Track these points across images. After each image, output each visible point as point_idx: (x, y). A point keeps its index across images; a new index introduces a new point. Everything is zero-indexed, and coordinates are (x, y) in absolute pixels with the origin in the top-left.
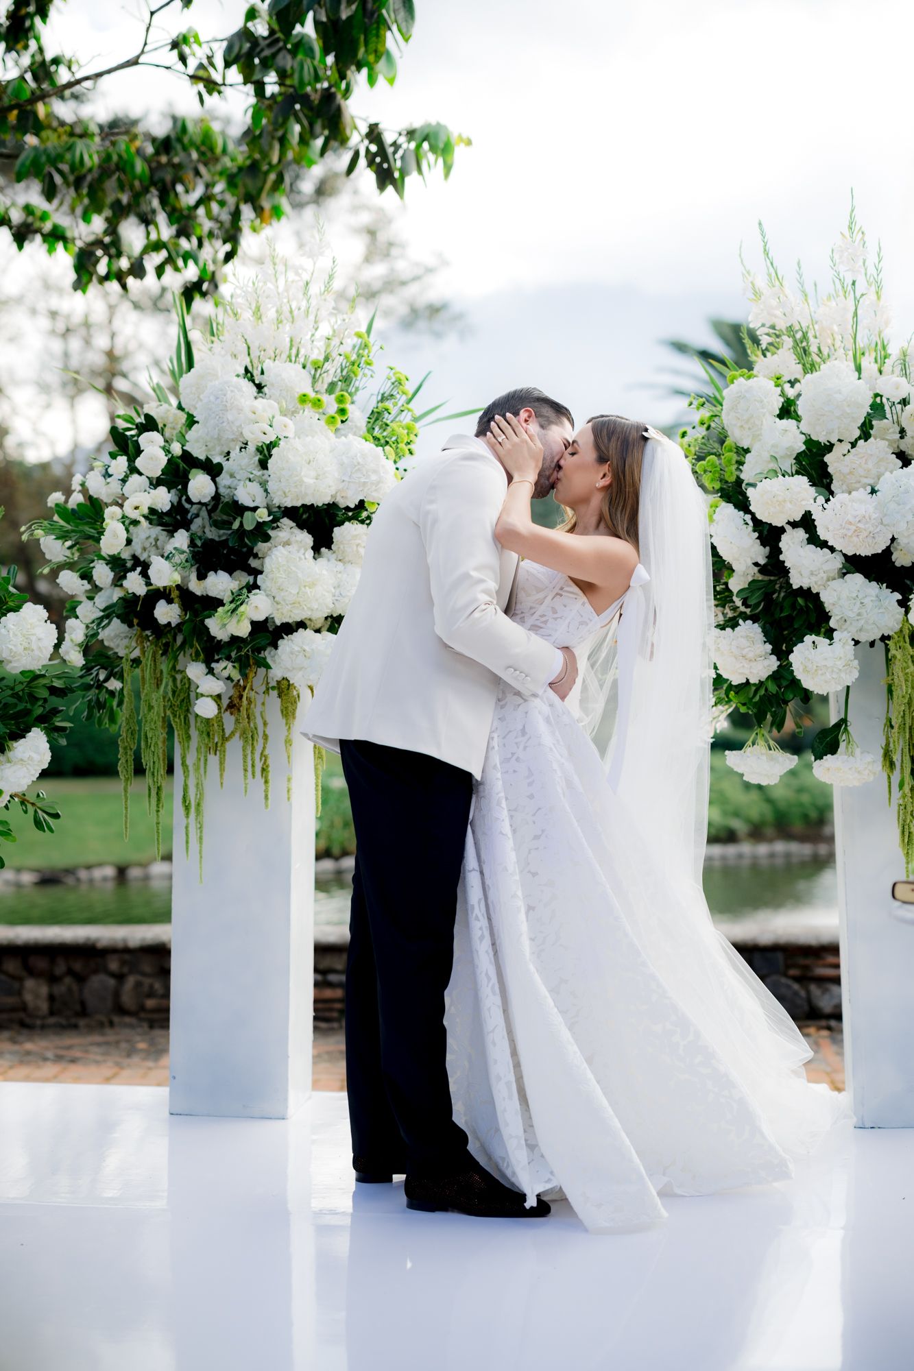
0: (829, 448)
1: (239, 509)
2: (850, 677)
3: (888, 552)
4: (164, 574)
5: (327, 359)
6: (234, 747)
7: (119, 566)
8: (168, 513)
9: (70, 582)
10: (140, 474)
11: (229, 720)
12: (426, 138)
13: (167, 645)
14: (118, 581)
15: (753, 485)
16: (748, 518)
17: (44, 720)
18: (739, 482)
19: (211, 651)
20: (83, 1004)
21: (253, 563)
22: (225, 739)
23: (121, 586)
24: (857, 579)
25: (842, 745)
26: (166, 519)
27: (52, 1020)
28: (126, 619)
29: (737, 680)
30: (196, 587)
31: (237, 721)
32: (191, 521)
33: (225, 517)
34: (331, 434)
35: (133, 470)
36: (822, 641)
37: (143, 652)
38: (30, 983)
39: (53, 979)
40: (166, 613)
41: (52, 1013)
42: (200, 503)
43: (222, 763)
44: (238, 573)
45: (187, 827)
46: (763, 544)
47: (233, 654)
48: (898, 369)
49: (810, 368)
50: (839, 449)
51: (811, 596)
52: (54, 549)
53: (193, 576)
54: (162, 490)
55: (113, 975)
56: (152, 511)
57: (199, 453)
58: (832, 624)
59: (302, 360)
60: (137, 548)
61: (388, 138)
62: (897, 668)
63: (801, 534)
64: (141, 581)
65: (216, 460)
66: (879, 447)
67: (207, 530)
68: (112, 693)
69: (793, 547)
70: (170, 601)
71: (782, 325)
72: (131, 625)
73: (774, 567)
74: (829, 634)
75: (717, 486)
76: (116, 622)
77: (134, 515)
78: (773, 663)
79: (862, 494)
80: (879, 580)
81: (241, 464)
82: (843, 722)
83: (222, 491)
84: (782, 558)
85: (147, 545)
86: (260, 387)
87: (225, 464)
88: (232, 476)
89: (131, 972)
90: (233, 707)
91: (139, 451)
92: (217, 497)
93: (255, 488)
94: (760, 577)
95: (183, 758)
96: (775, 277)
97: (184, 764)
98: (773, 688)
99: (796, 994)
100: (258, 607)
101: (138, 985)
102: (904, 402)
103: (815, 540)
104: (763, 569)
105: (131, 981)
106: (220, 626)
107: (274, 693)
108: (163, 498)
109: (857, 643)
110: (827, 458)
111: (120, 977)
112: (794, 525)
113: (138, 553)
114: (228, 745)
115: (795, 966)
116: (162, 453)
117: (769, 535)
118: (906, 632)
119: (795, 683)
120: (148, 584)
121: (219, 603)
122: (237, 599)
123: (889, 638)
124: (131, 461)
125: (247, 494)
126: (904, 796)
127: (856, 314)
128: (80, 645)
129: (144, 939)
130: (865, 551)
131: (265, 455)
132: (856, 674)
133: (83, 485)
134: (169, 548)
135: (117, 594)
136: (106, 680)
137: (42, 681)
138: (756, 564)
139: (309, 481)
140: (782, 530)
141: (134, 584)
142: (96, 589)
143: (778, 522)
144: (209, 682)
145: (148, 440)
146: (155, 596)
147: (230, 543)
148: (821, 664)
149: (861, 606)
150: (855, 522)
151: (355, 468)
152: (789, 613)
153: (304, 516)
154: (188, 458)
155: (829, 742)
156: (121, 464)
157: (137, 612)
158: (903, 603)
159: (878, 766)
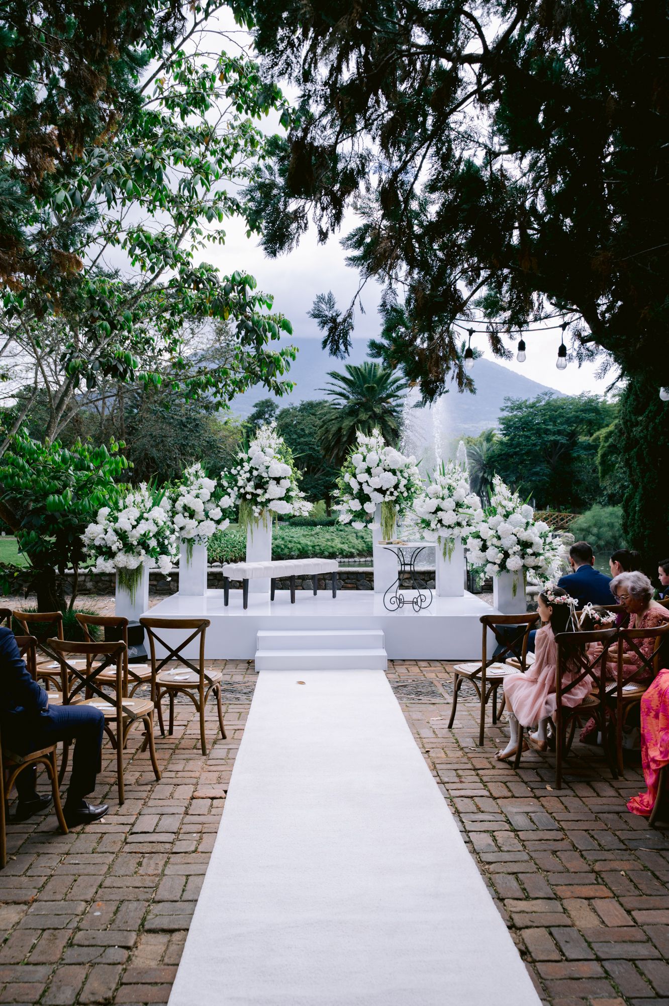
0: (371, 468)
1: (262, 477)
2: (374, 510)
3: (381, 487)
4: (250, 488)
6: (261, 522)
7: (240, 488)
9: (229, 490)
11: (259, 517)
13: (248, 502)
14: (239, 490)
16: (357, 480)
19: (256, 503)
21: (266, 488)
22: (258, 520)
24: (376, 492)
25: (373, 522)
29: (354, 510)
30: (255, 492)
31: (261, 517)
32: (253, 480)
33: (260, 479)
36: (369, 503)
37: (244, 504)
40: (249, 497)
42: (255, 476)
43: (257, 525)
44: (263, 489)
45: (249, 534)
47: (261, 505)
49: (369, 450)
50: (373, 468)
51: (368, 495)
53: (254, 490)
56: (246, 477)
57: (254, 467)
58: (371, 500)
62: (382, 508)
63: (366, 484)
65: (257, 467)
66: (380, 468)
67: (256, 481)
69: (365, 486)
70: (249, 494)
72: (242, 499)
73: (361, 490)
74: (371, 502)
76: (239, 498)
77: (243, 479)
78: (361, 507)
79: (377, 477)
80: (380, 492)
81: (263, 469)
82: (373, 518)
83: (259, 474)
84: (362, 488)
85: (245, 484)
86: (264, 453)
87: (260, 469)
88: (261, 471)
90: (260, 514)
91: (243, 466)
93: (266, 474)
95: (251, 523)
98: (361, 511)
100: (267, 496)
102: (385, 460)
103: (368, 485)
104: (359, 490)
106: (259, 499)
107: (268, 512)
108: (248, 475)
109: (375, 503)
110: (371, 470)
112: (365, 482)
113: (243, 485)
116: (249, 467)
117: (360, 484)
118: (384, 502)
119: (365, 510)
120: (245, 491)
121: (259, 495)
122: (263, 494)
123: (381, 503)
125: (264, 475)
130: (376, 488)
131: (267, 467)
132: (376, 509)
134: (249, 484)
135: (239, 493)
139: (276, 473)
141: (242, 491)
143: (362, 481)
144: (256, 510)
145: (245, 464)
146: (247, 493)
147: (261, 484)
148: (369, 507)
149: (377, 497)
150: (376, 482)
151: (285, 470)
152: (364, 498)
153: (275, 479)
154: (252, 468)
155: (370, 521)
156: (239, 468)
157: (242, 496)
158: (384, 497)
159: (379, 525)
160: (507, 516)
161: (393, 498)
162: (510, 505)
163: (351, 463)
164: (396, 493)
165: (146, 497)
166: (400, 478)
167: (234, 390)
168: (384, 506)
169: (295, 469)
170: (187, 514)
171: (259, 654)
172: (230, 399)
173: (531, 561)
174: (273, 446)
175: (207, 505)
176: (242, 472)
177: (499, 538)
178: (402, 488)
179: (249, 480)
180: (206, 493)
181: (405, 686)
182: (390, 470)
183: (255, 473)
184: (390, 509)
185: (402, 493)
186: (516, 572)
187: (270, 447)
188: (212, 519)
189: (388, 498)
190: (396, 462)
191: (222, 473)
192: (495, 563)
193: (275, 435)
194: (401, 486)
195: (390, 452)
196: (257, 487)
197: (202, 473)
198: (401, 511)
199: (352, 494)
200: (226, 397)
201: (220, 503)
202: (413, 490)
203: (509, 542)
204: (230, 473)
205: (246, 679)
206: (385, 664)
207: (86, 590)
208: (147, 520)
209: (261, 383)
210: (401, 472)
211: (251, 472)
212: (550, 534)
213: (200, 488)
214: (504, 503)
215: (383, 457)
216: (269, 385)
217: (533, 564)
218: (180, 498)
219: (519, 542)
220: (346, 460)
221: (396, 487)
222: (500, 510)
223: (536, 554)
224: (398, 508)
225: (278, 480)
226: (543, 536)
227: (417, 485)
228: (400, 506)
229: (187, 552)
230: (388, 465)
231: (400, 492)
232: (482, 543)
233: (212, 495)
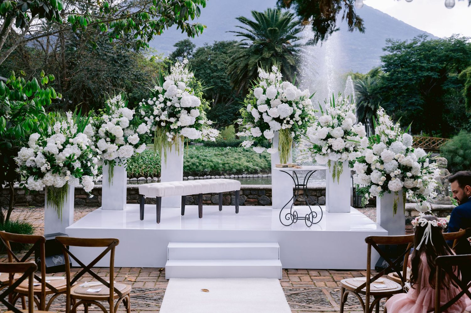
0: (271, 100)
1: (175, 107)
2: (273, 136)
3: (279, 117)
4: (163, 117)
6: (173, 147)
7: (155, 116)
9: (146, 119)
11: (172, 142)
12: (198, 27)
13: (162, 129)
14: (155, 118)
15: (259, 105)
16: (258, 110)
18: (256, 105)
19: (170, 130)
21: (178, 116)
22: (172, 145)
24: (274, 121)
25: (272, 147)
29: (255, 136)
30: (168, 120)
31: (174, 142)
32: (167, 109)
33: (173, 109)
34: (190, 95)
35: (157, 100)
36: (268, 130)
37: (159, 130)
40: (163, 124)
42: (169, 106)
43: (171, 149)
44: (176, 118)
45: (165, 159)
47: (174, 131)
49: (269, 84)
50: (272, 100)
51: (266, 123)
53: (168, 118)
56: (162, 108)
58: (270, 128)
63: (266, 114)
65: (171, 98)
66: (278, 100)
67: (170, 111)
69: (264, 116)
70: (163, 122)
72: (157, 126)
73: (261, 119)
74: (270, 129)
75: (253, 105)
76: (154, 125)
77: (159, 108)
78: (261, 134)
79: (275, 108)
80: (278, 121)
82: (272, 143)
83: (172, 104)
86: (177, 86)
87: (172, 100)
88: (174, 101)
90: (173, 139)
91: (158, 97)
93: (178, 104)
97: (164, 149)
98: (261, 138)
99: (268, 199)
100: (179, 124)
102: (283, 93)
103: (268, 115)
104: (260, 119)
106: (172, 127)
107: (180, 137)
108: (163, 105)
109: (274, 131)
110: (270, 102)
112: (265, 112)
115: (267, 193)
116: (163, 98)
117: (261, 114)
118: (282, 130)
119: (264, 137)
120: (160, 119)
121: (172, 123)
122: (176, 122)
123: (279, 130)
125: (177, 105)
126: (281, 155)
128: (149, 129)
130: (275, 117)
131: (180, 99)
134: (164, 113)
135: (154, 120)
137: (145, 136)
139: (188, 103)
140: (263, 113)
141: (157, 119)
142: (151, 120)
144: (170, 136)
145: (160, 96)
146: (161, 121)
147: (174, 113)
148: (268, 134)
149: (275, 125)
150: (274, 112)
151: (194, 101)
152: (264, 126)
153: (186, 109)
154: (166, 99)
155: (269, 146)
156: (155, 99)
157: (158, 124)
158: (281, 125)
159: (277, 150)
160: (389, 143)
161: (289, 126)
162: (392, 134)
163: (252, 95)
164: (292, 122)
165: (72, 125)
166: (296, 108)
167: (152, 32)
168: (281, 133)
169: (204, 100)
170: (108, 139)
171: (169, 264)
172: (149, 40)
173: (410, 183)
174: (185, 80)
175: (126, 131)
176: (157, 103)
177: (382, 162)
178: (297, 117)
179: (163, 110)
180: (125, 121)
181: (297, 294)
182: (287, 102)
183: (169, 104)
184: (287, 136)
185: (297, 122)
186: (396, 193)
187: (182, 81)
188: (130, 144)
189: (285, 126)
190: (291, 94)
191: (140, 103)
192: (378, 185)
193: (186, 70)
194: (297, 116)
195: (287, 86)
196: (170, 115)
197: (122, 103)
198: (296, 138)
199: (253, 122)
200: (146, 37)
201: (138, 130)
202: (306, 119)
203: (390, 166)
204: (147, 103)
205: (157, 286)
206: (280, 273)
207: (25, 202)
208: (72, 144)
209: (175, 26)
210: (297, 103)
211: (165, 102)
212: (428, 159)
213: (121, 116)
214: (388, 131)
215: (280, 91)
216: (182, 28)
217: (412, 186)
218: (103, 125)
219: (400, 166)
220: (248, 93)
221: (292, 116)
222: (383, 138)
223: (415, 177)
224: (293, 135)
225: (188, 110)
226: (422, 161)
227: (311, 115)
228: (295, 133)
229: (109, 173)
230: (285, 98)
231: (296, 121)
232: (367, 166)
233: (131, 122)
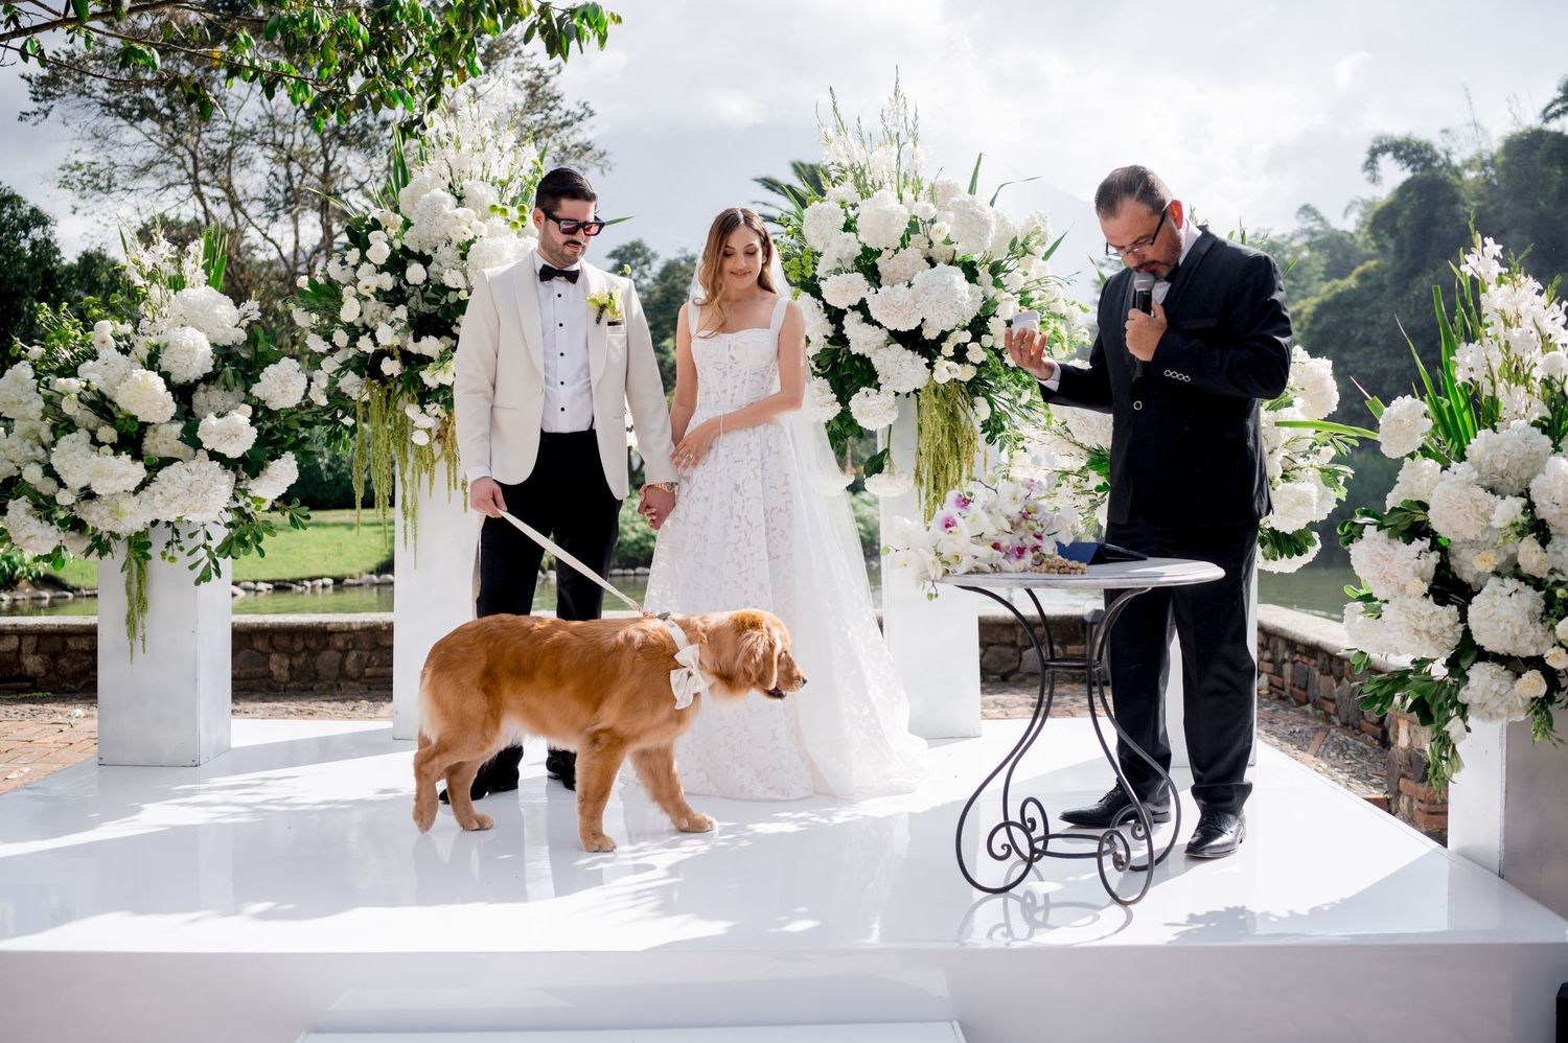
0: (879, 253)
1: (444, 289)
2: (892, 417)
3: (919, 329)
4: (387, 337)
5: (510, 180)
6: (441, 467)
7: (354, 332)
8: (391, 292)
9: (316, 344)
10: (370, 262)
11: (437, 448)
12: (584, 16)
13: (389, 391)
14: (353, 340)
15: (825, 279)
16: (820, 303)
17: (298, 446)
18: (814, 277)
19: (424, 396)
20: (316, 673)
21: (455, 329)
22: (433, 461)
23: (355, 346)
24: (898, 347)
25: (886, 467)
26: (390, 297)
27: (292, 685)
28: (358, 371)
30: (413, 347)
31: (444, 448)
32: (408, 299)
33: (433, 295)
34: (515, 236)
35: (364, 258)
36: (872, 391)
37: (371, 394)
38: (274, 657)
39: (292, 655)
40: (390, 367)
41: (292, 678)
42: (415, 285)
43: (431, 479)
44: (444, 338)
45: (405, 527)
46: (831, 322)
47: (441, 398)
48: (928, 197)
49: (865, 195)
50: (886, 255)
51: (864, 360)
52: (303, 318)
53: (411, 339)
54: (386, 275)
55: (339, 651)
56: (379, 290)
57: (414, 248)
58: (880, 380)
59: (491, 179)
60: (367, 318)
61: (555, 14)
62: (924, 413)
63: (858, 315)
64: (371, 343)
65: (427, 252)
66: (914, 253)
67: (420, 305)
68: (346, 427)
69: (852, 325)
70: (393, 358)
71: (846, 163)
72: (362, 376)
73: (839, 339)
75: (799, 279)
76: (351, 373)
77: (366, 293)
78: (838, 408)
79: (902, 287)
80: (913, 349)
81: (447, 254)
82: (888, 450)
83: (432, 276)
84: (844, 332)
85: (374, 315)
86: (460, 198)
87: (434, 256)
88: (439, 264)
89: (354, 648)
90: (439, 437)
91: (368, 245)
92: (427, 281)
93: (458, 275)
94: (829, 346)
95: (402, 474)
96: (841, 128)
97: (402, 480)
98: (838, 425)
101: (359, 658)
102: (933, 221)
103: (868, 319)
104: (831, 341)
105: (353, 655)
106: (431, 377)
108: (387, 281)
109: (897, 394)
110: (878, 261)
111: (345, 652)
112: (853, 308)
113: (368, 322)
114: (436, 465)
116: (387, 247)
117: (836, 316)
118: (932, 387)
119: (853, 422)
120: (376, 344)
121: (431, 360)
122: (444, 357)
123: (919, 390)
124: (363, 253)
125: (451, 279)
126: (929, 503)
127: (899, 157)
128: (325, 390)
129: (363, 623)
130: (903, 328)
131: (464, 250)
132: (896, 416)
133: (324, 270)
134: (392, 317)
135: (351, 352)
136: (342, 417)
137: (294, 417)
138: (826, 337)
140: (845, 312)
141: (365, 345)
142: (334, 349)
143: (842, 306)
144: (422, 419)
145: (376, 237)
146: (382, 354)
147: (438, 315)
148: (871, 409)
149: (901, 370)
150: (895, 307)
152: (850, 374)
154: (404, 252)
155: (876, 465)
156: (354, 255)
157: (368, 366)
158: (930, 366)
159: (912, 482)
161: (966, 373)
163: (797, 236)
164: (976, 354)
166: (992, 291)
168: (929, 403)
170: (107, 434)
175: (201, 397)
176: (364, 270)
178: (998, 332)
180: (189, 346)
182: (951, 263)
184: (953, 418)
185: (999, 353)
188: (214, 455)
189: (946, 372)
190: (974, 226)
191: (303, 281)
194: (997, 325)
195: (950, 195)
201: (256, 391)
210: (995, 269)
211: (397, 263)
221: (978, 327)
224: (983, 411)
227: (1063, 317)
228: (991, 403)
229: (129, 592)
230: (948, 242)
231: (992, 348)
232: (1434, 557)
233: (224, 354)
